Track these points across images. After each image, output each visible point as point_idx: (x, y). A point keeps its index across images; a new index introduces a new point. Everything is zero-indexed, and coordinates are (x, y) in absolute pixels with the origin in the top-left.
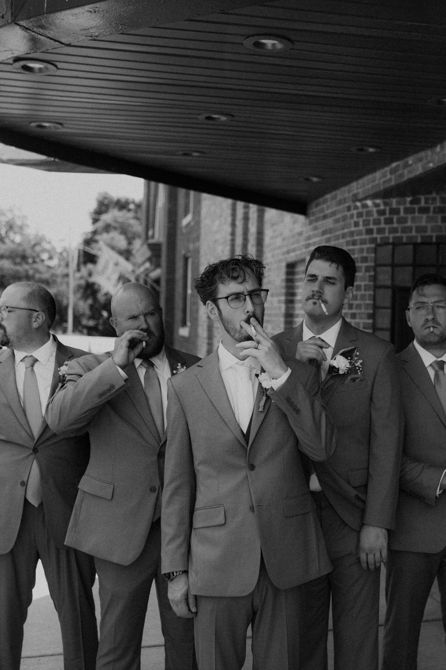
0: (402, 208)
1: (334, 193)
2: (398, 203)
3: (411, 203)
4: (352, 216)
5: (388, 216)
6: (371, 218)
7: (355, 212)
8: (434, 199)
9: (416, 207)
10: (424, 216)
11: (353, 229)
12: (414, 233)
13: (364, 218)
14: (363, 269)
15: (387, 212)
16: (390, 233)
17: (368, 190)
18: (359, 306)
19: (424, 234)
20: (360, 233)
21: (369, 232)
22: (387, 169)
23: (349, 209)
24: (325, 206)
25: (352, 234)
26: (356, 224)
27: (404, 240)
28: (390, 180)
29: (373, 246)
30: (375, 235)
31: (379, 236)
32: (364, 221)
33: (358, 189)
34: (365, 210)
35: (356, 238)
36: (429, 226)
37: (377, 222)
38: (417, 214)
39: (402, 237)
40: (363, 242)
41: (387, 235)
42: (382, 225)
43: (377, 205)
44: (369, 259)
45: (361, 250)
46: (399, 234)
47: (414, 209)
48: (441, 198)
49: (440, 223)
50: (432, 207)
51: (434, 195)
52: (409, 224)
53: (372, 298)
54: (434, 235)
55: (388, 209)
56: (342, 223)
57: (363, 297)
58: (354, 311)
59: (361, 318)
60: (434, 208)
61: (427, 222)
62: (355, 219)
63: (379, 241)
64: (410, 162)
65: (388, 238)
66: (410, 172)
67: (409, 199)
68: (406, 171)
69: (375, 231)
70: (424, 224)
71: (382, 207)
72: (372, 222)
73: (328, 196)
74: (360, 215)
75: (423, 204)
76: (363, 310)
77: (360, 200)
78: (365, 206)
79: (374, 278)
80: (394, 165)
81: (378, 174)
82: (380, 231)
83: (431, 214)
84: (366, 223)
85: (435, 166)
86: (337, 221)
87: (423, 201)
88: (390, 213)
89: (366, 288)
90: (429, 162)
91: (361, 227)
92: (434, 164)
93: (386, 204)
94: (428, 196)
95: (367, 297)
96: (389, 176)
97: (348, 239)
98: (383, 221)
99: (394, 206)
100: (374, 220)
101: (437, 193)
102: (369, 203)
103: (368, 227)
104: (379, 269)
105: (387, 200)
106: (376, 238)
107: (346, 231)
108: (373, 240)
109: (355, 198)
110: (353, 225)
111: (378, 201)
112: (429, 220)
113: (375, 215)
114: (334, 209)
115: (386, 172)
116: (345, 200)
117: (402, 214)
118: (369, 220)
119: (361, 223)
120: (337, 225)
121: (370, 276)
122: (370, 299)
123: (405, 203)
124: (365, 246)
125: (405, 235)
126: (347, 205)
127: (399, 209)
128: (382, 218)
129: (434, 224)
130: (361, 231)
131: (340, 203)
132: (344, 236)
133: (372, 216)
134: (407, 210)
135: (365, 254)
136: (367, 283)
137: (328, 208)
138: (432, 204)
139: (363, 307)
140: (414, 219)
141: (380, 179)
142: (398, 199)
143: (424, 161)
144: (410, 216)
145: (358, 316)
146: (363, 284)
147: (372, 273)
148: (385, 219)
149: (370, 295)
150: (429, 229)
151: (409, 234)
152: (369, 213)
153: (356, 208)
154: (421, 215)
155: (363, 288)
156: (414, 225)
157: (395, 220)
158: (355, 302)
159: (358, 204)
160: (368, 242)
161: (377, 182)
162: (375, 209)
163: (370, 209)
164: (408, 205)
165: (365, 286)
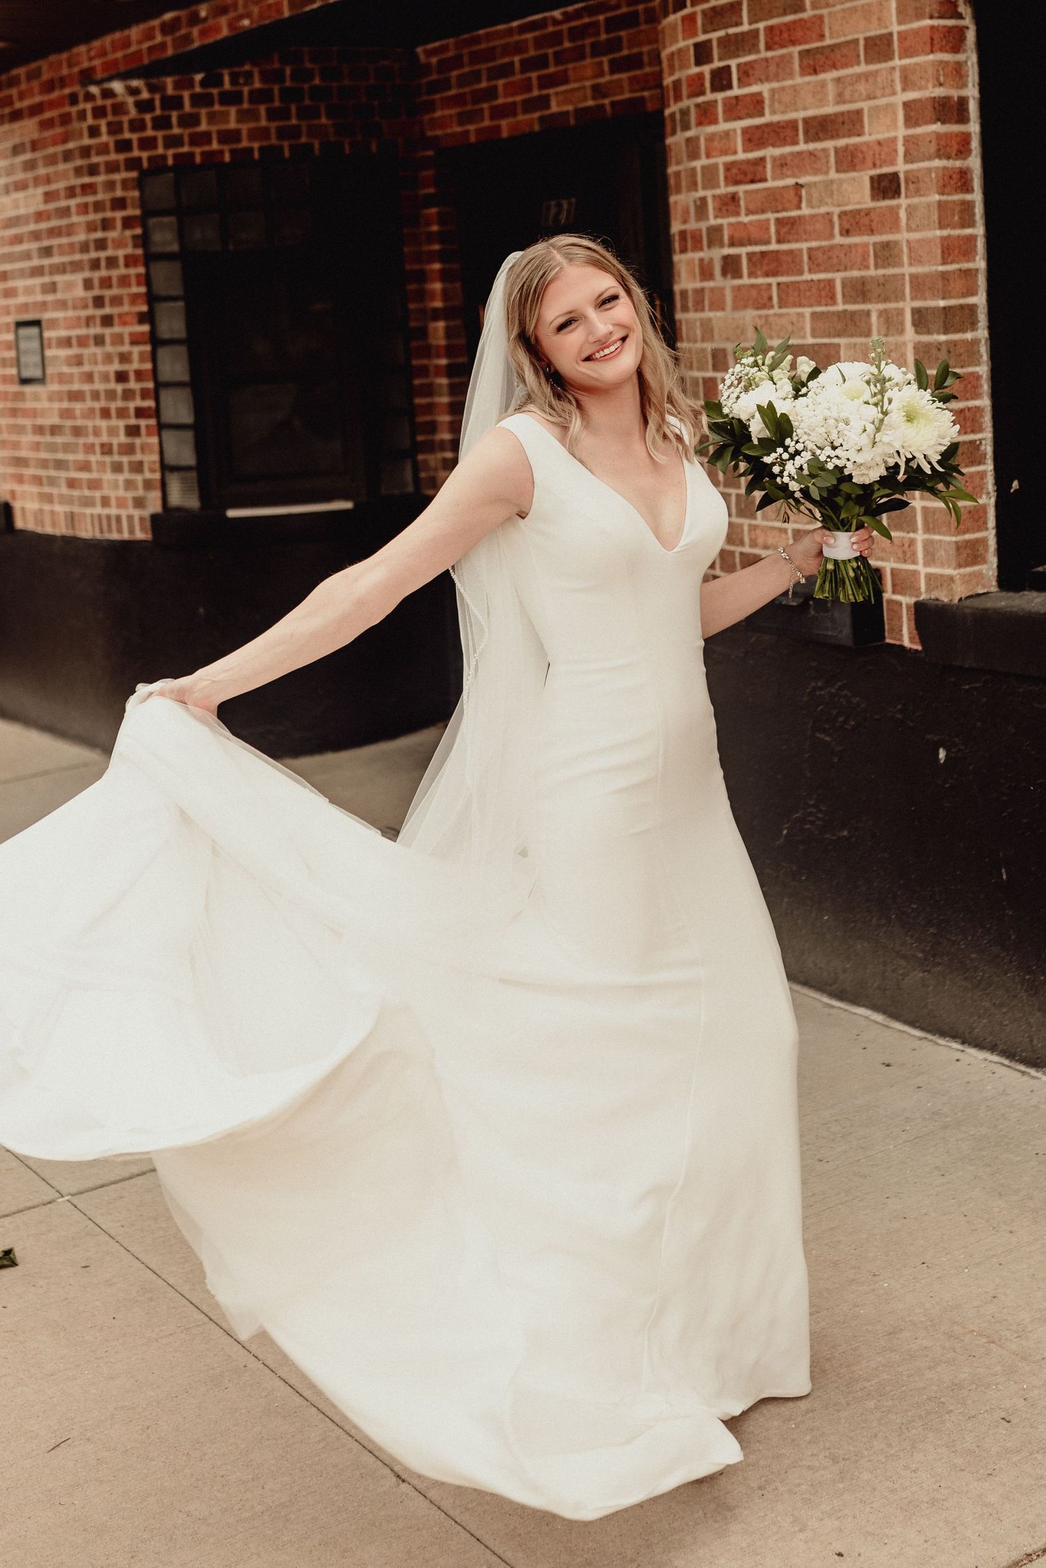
0: (186, 95)
1: (34, 65)
2: (177, 86)
3: (203, 83)
4: (82, 116)
5: (158, 112)
6: (125, 119)
7: (88, 106)
8: (249, 76)
9: (215, 91)
10: (233, 111)
11: (87, 141)
12: (215, 146)
13: (110, 118)
14: (119, 224)
15: (157, 103)
16: (167, 146)
17: (115, 62)
18: (116, 301)
19: (235, 146)
20: (103, 149)
21: (124, 146)
22: (156, 23)
23: (73, 99)
24: (14, 92)
25: (85, 152)
26: (94, 132)
27: (198, 159)
28: (163, 46)
29: (134, 174)
30: (136, 153)
31: (145, 155)
32: (109, 124)
33: (91, 59)
34: (109, 102)
35: (95, 159)
36: (244, 128)
37: (137, 126)
38: (217, 107)
39: (192, 155)
40: (112, 168)
41: (160, 151)
42: (150, 133)
43: (134, 92)
44: (129, 202)
45: (110, 185)
46: (186, 149)
47: (211, 95)
48: (261, 73)
49: (264, 123)
50: (246, 90)
51: (247, 67)
52: (203, 127)
53: (143, 280)
54: (256, 145)
55: (157, 97)
56: (59, 130)
57: (124, 281)
58: (107, 310)
59: (124, 324)
60: (251, 93)
61: (239, 121)
62: (90, 121)
63: (145, 164)
64: (203, 14)
65: (164, 157)
66: (203, 33)
67: (198, 77)
68: (195, 32)
69: (135, 144)
70: (233, 125)
71: (145, 95)
72: (126, 126)
73: (21, 71)
74: (99, 112)
75: (227, 85)
76: (126, 308)
77: (98, 83)
78: (108, 94)
79: (143, 241)
80: (168, 16)
81: (135, 32)
82: (147, 144)
83: (246, 106)
84: (114, 129)
85: (255, 25)
86: (46, 125)
87: (227, 79)
88: (163, 108)
89: (130, 261)
90: (241, 17)
91: (104, 138)
92: (252, 23)
93: (152, 89)
94: (237, 69)
95: (133, 281)
96: (159, 39)
97: (79, 162)
98: (149, 124)
99: (170, 91)
100: (131, 122)
101: (254, 64)
102: (117, 86)
103: (120, 137)
104: (152, 221)
105: (154, 81)
106: (139, 159)
107: (71, 145)
108: (133, 164)
109: (87, 77)
110: (86, 133)
111: (135, 83)
112: (243, 116)
113: (133, 113)
114: (37, 99)
115: (153, 28)
116: (63, 82)
117: (187, 107)
118: (120, 123)
119: (104, 129)
120: (47, 134)
121: (134, 237)
122: (139, 284)
123: (191, 85)
124: (117, 177)
125: (198, 150)
126: (67, 91)
127: (180, 98)
128: (148, 117)
129: (252, 125)
130: (106, 145)
131: (49, 87)
132: (67, 156)
133: (127, 113)
134: (197, 100)
135: (119, 193)
136: (129, 250)
137: (22, 97)
138: (246, 84)
139: (126, 300)
140: (212, 118)
141: (140, 42)
142: (177, 78)
143: (232, 15)
144: (203, 112)
145: (116, 320)
146: (121, 253)
147: (138, 231)
148: (154, 120)
149: (138, 276)
150: (244, 133)
151: (206, 148)
152: (119, 109)
153: (89, 97)
154: (223, 108)
155: (121, 261)
156: (214, 128)
157: (174, 120)
158: (107, 293)
159: (94, 90)
160: (122, 167)
161: (133, 48)
162: (130, 100)
163: (119, 99)
164: (198, 89)
165: (126, 257)
